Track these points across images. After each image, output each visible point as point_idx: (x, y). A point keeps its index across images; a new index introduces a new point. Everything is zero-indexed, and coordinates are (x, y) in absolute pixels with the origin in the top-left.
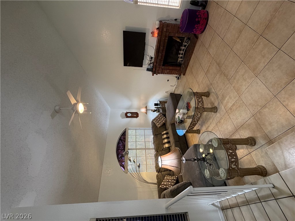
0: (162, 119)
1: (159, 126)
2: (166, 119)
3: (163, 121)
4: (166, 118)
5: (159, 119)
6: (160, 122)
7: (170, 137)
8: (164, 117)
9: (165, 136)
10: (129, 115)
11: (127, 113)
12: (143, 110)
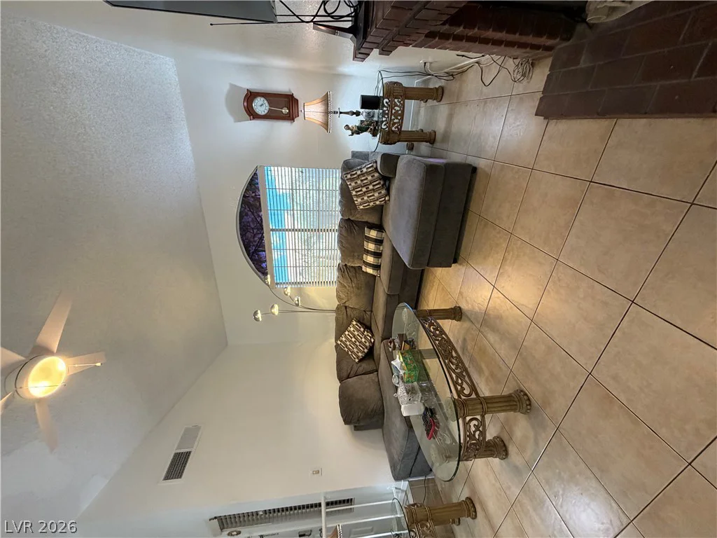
0: (376, 195)
1: (361, 207)
2: (387, 198)
3: (378, 203)
4: (388, 193)
5: (364, 189)
6: (366, 198)
7: (383, 255)
8: (383, 192)
9: (371, 247)
10: (261, 106)
11: (251, 96)
12: (312, 111)
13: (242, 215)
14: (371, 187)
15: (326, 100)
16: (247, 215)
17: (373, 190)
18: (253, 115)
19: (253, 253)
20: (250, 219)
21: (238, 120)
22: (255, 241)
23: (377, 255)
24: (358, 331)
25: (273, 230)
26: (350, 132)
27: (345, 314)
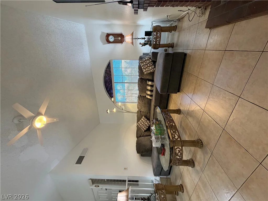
0: (151, 68)
1: (145, 73)
2: (154, 69)
3: (151, 71)
4: (155, 67)
5: (146, 66)
6: (147, 69)
7: (154, 91)
8: (153, 67)
9: (149, 88)
10: (111, 39)
11: (108, 35)
12: (128, 39)
13: (105, 77)
14: (148, 65)
15: (132, 34)
16: (107, 77)
17: (149, 66)
18: (109, 42)
19: (109, 91)
20: (108, 79)
21: (104, 44)
22: (109, 87)
23: (151, 91)
24: (145, 120)
25: (115, 83)
26: (141, 45)
27: (140, 114)
